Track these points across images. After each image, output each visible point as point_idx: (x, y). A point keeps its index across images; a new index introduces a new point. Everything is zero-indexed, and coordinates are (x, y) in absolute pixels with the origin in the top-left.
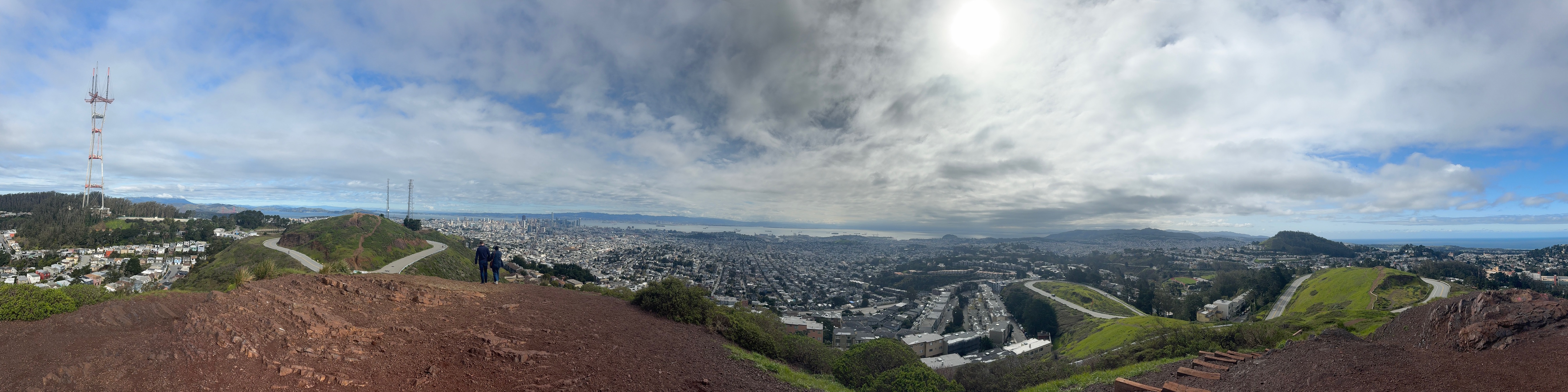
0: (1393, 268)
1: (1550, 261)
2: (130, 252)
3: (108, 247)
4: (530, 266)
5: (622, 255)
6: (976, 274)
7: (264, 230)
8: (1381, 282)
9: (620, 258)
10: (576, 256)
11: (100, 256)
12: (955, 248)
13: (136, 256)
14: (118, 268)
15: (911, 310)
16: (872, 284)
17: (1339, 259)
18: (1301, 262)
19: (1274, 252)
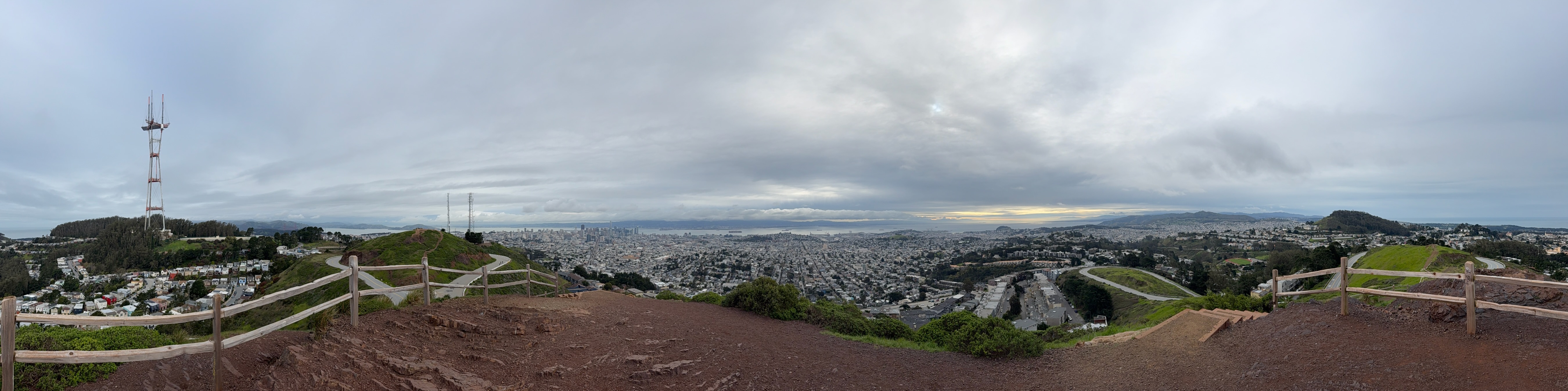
3: (172, 269)
4: (592, 276)
5: (680, 262)
6: (1031, 264)
7: (326, 247)
9: (679, 265)
10: (635, 264)
11: (164, 279)
12: (1009, 240)
13: (201, 278)
14: (183, 291)
15: (969, 301)
16: (928, 277)
17: (1395, 237)
18: (1357, 241)
19: (1329, 232)
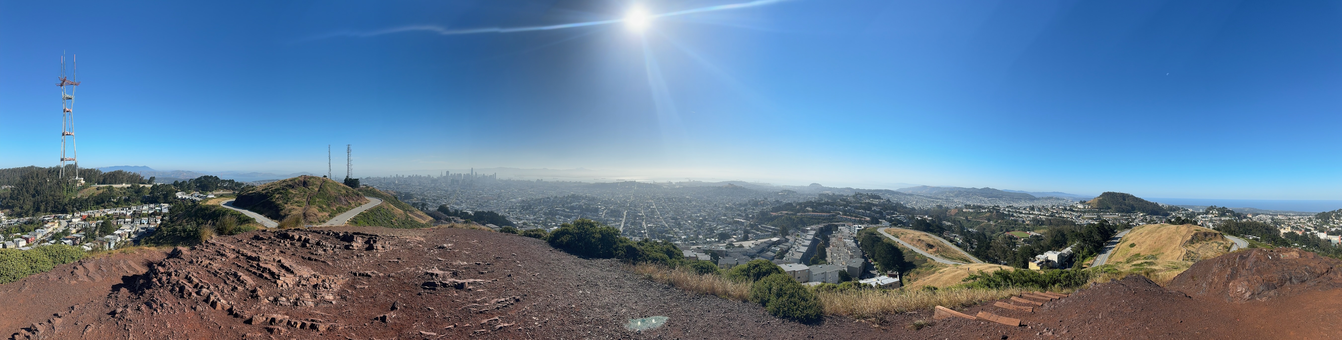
0: (1199, 225)
1: (1335, 223)
2: (102, 215)
3: (84, 212)
4: (454, 213)
5: (534, 203)
6: (837, 218)
7: (221, 192)
8: (1189, 238)
9: (532, 205)
10: (492, 204)
11: (76, 221)
12: (818, 196)
13: (109, 219)
14: (93, 230)
15: (783, 244)
16: (752, 221)
17: (1154, 217)
18: (1122, 219)
19: (1098, 211)
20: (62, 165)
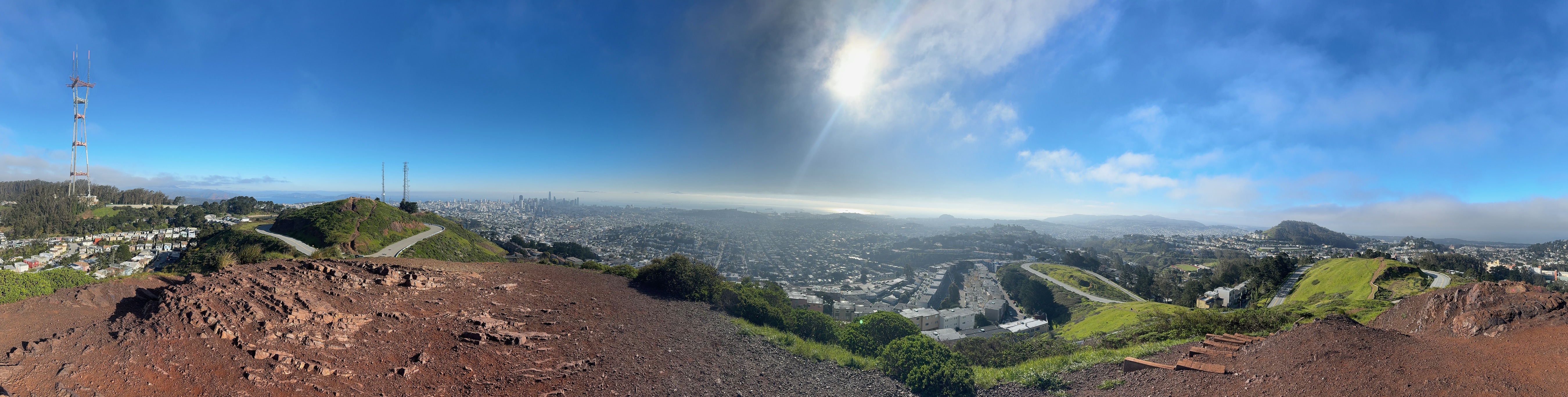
0: (1393, 259)
1: (1551, 256)
2: (119, 239)
3: (96, 234)
4: (529, 244)
5: (622, 233)
6: (972, 254)
7: (256, 216)
8: (1381, 274)
9: (620, 236)
10: (575, 234)
11: (88, 245)
13: (126, 244)
14: (107, 256)
15: (908, 286)
16: (870, 261)
17: (1341, 250)
18: (1304, 252)
19: (1276, 242)
20: (74, 179)
